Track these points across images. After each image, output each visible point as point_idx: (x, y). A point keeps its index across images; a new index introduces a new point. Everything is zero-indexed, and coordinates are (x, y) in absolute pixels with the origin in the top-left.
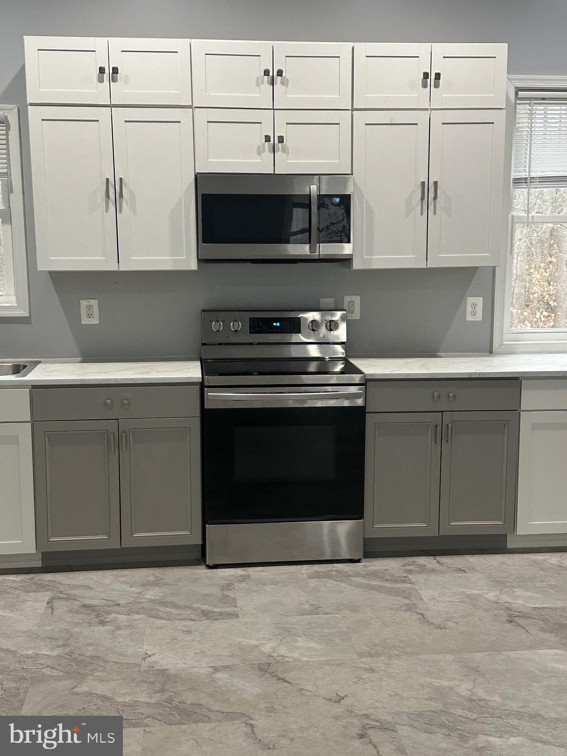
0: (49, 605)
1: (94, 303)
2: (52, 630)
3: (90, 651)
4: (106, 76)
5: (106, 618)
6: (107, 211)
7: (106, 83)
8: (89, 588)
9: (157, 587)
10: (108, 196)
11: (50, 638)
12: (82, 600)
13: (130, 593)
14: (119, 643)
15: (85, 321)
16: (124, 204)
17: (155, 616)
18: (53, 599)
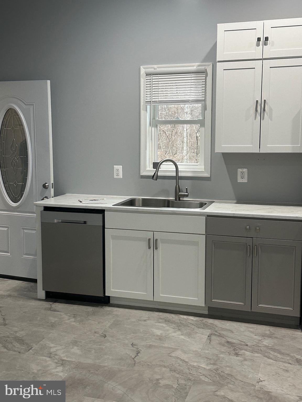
0: (208, 338)
1: (245, 170)
2: (208, 353)
3: (227, 370)
4: (261, 43)
5: (239, 352)
6: (255, 119)
7: (261, 46)
8: (232, 332)
9: (270, 339)
10: (256, 110)
11: (207, 358)
12: (227, 338)
13: (254, 339)
14: (245, 369)
15: (240, 180)
16: (266, 114)
17: (267, 356)
18: (211, 334)
